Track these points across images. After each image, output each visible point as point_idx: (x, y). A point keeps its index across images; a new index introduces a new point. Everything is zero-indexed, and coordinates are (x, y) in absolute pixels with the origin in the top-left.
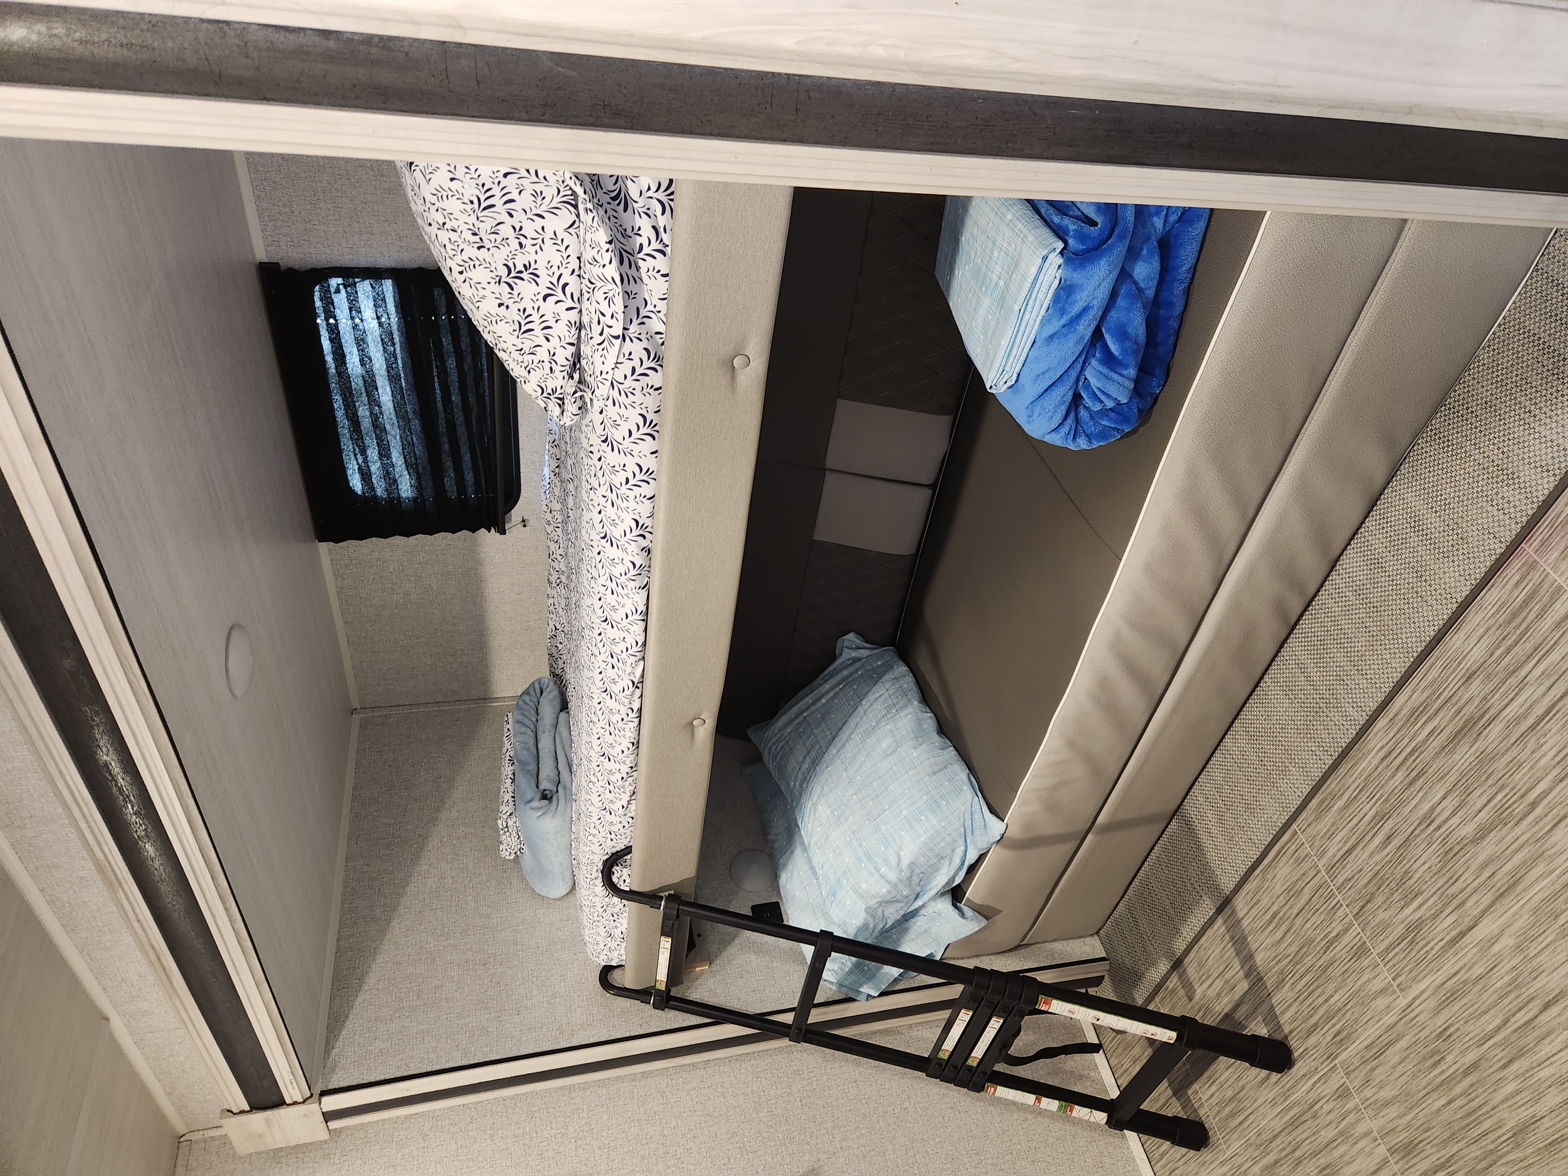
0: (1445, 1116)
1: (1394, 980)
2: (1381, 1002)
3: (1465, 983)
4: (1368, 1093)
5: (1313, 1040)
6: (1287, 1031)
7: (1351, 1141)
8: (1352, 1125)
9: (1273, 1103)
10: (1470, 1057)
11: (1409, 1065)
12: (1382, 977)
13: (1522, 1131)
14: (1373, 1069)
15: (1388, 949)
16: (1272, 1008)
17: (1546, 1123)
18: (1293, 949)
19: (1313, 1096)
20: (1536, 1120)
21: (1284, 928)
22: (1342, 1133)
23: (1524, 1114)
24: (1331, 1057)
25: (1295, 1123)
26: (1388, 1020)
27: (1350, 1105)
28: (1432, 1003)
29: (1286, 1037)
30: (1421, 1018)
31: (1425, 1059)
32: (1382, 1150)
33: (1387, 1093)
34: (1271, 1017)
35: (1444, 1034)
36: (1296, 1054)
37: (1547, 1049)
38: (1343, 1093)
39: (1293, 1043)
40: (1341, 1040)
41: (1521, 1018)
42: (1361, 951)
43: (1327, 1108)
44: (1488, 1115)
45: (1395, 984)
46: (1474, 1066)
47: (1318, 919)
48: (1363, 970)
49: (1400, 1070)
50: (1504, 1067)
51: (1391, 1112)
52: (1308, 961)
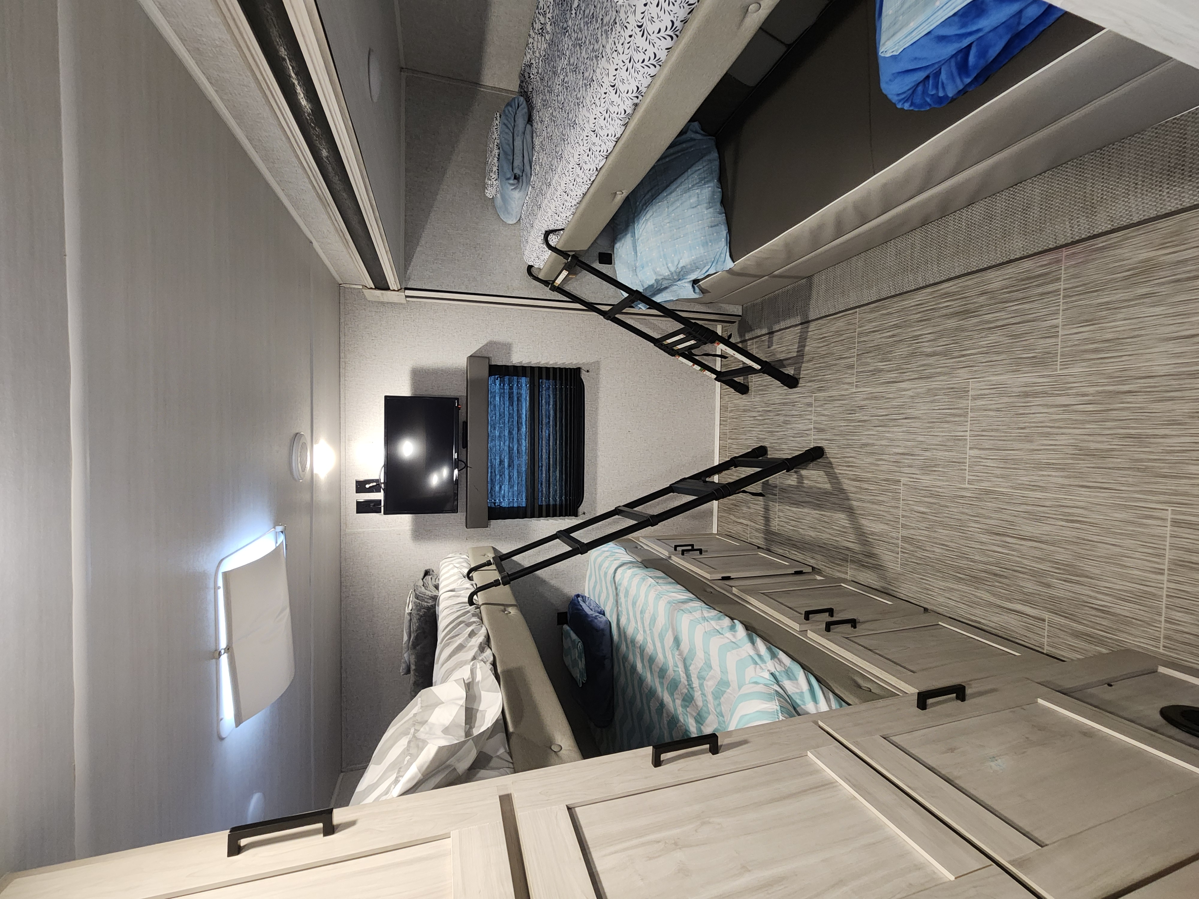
0: (842, 428)
1: (856, 382)
2: (846, 386)
3: (883, 397)
4: (819, 409)
5: (809, 384)
6: (801, 376)
7: (802, 419)
8: (806, 415)
9: (781, 395)
10: (865, 418)
11: (840, 409)
12: (852, 379)
13: (866, 445)
14: (826, 404)
15: (861, 372)
16: (801, 367)
17: (876, 447)
18: (824, 353)
19: (797, 400)
20: (873, 445)
21: (825, 344)
22: (800, 415)
23: (870, 441)
24: (813, 392)
25: (784, 404)
26: (843, 393)
27: (809, 409)
28: (865, 396)
29: (800, 378)
30: (858, 398)
31: (848, 410)
32: (812, 426)
33: (826, 413)
34: (798, 370)
35: (861, 408)
36: (800, 385)
37: (895, 429)
38: (810, 405)
39: (801, 381)
40: (820, 389)
41: (894, 417)
42: (851, 367)
43: (800, 406)
44: (858, 436)
45: (855, 384)
46: (865, 421)
47: (841, 348)
48: (846, 373)
49: (836, 409)
50: (875, 426)
51: (823, 418)
52: (826, 360)
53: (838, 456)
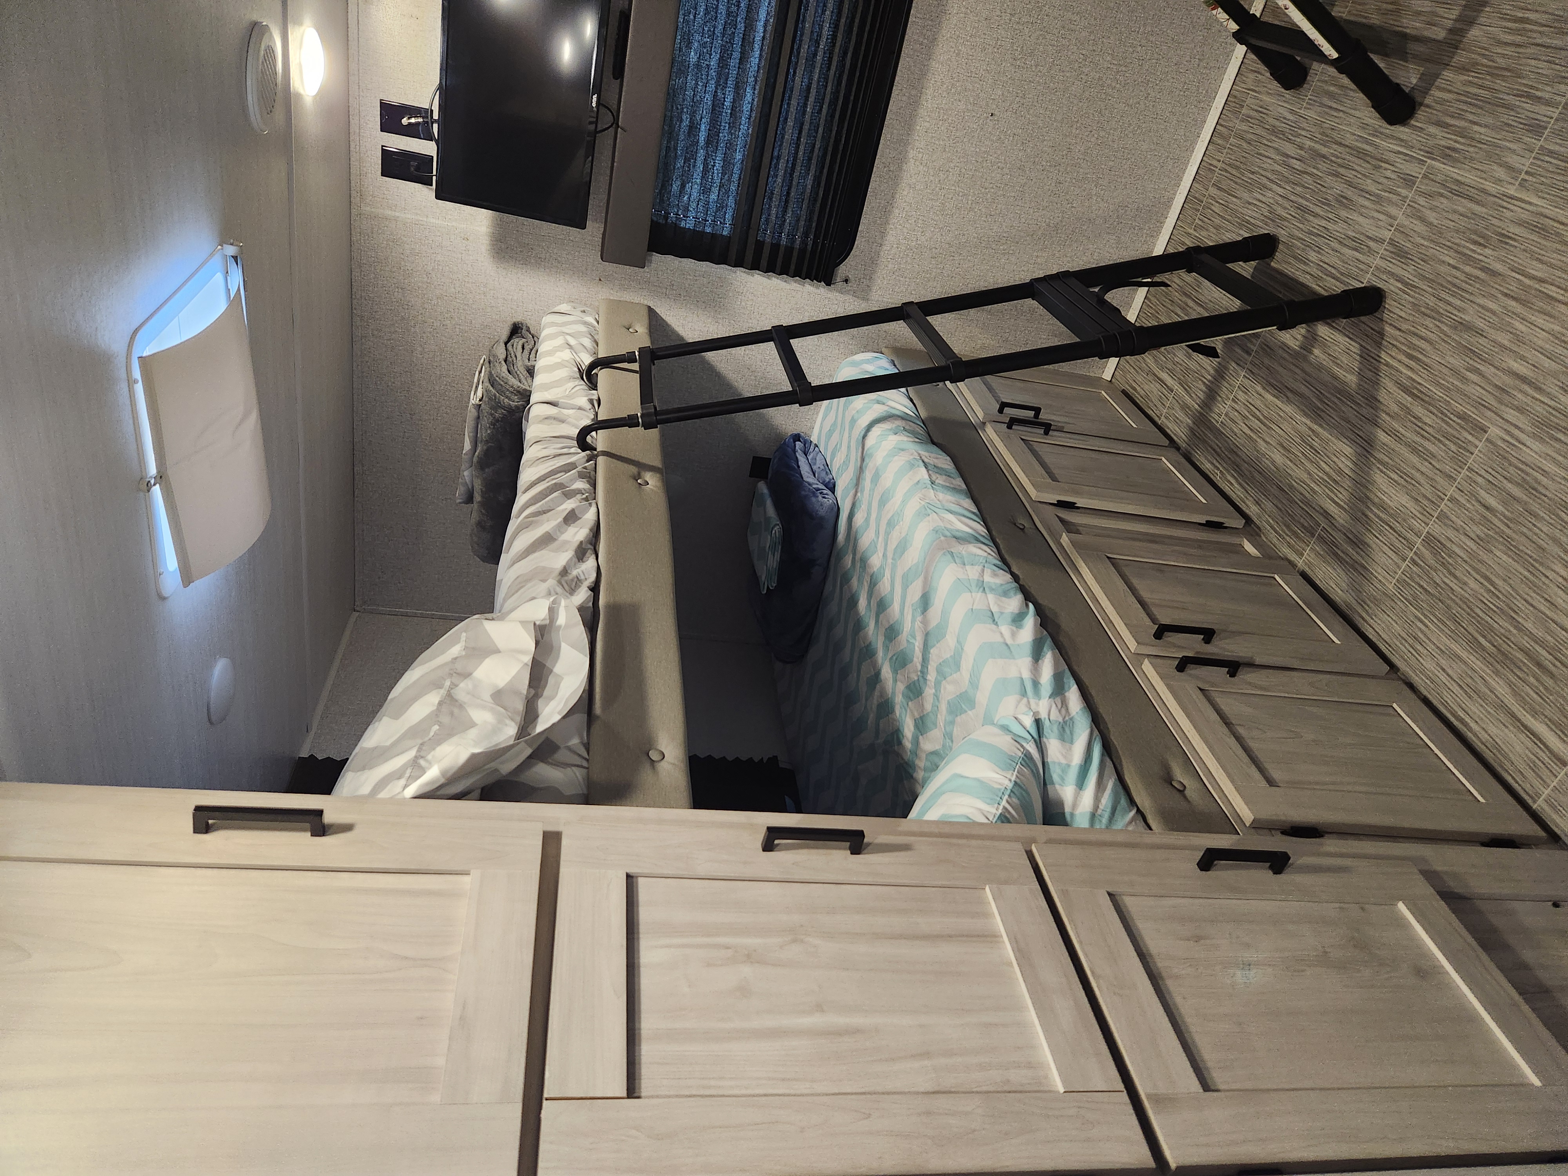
0: (1443, 269)
1: (1527, 173)
2: (1501, 173)
3: (1558, 234)
4: (1422, 201)
5: (1432, 129)
6: (1427, 101)
7: (1378, 207)
8: (1390, 202)
9: (1364, 126)
10: (1498, 267)
11: (1463, 222)
12: (1523, 161)
13: (1468, 327)
14: (1442, 195)
15: (1551, 153)
16: (1437, 76)
17: (1482, 341)
18: (1502, 62)
19: (1392, 157)
20: (1481, 333)
21: (1518, 39)
22: (1378, 196)
23: (1480, 324)
24: (1430, 154)
25: (1361, 154)
26: (1489, 186)
27: (1404, 192)
28: (1525, 216)
29: (1421, 104)
30: (1508, 214)
31: (1475, 232)
32: (1387, 235)
33: (1431, 216)
34: (1429, 81)
35: (1504, 238)
36: (1413, 122)
37: (1540, 320)
38: (1409, 181)
39: (1421, 114)
40: (1448, 155)
41: (1552, 291)
42: (1536, 129)
43: (1388, 174)
44: (1462, 299)
45: (1523, 176)
46: (1494, 273)
47: (1544, 68)
48: (1519, 140)
49: (1455, 217)
50: (1506, 295)
51: (1420, 228)
52: (1500, 84)
53: (1404, 327)
